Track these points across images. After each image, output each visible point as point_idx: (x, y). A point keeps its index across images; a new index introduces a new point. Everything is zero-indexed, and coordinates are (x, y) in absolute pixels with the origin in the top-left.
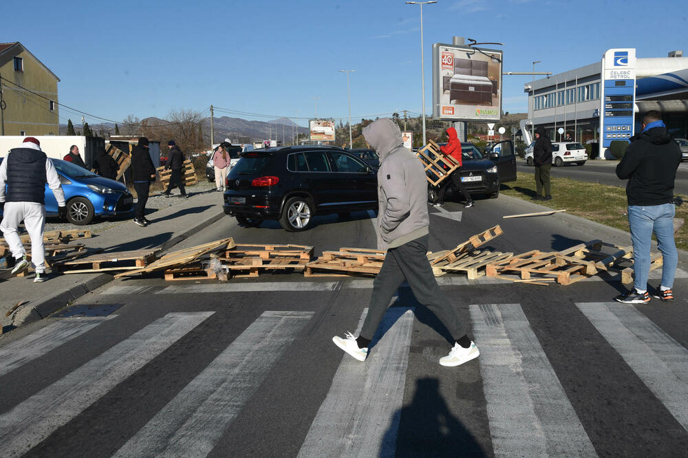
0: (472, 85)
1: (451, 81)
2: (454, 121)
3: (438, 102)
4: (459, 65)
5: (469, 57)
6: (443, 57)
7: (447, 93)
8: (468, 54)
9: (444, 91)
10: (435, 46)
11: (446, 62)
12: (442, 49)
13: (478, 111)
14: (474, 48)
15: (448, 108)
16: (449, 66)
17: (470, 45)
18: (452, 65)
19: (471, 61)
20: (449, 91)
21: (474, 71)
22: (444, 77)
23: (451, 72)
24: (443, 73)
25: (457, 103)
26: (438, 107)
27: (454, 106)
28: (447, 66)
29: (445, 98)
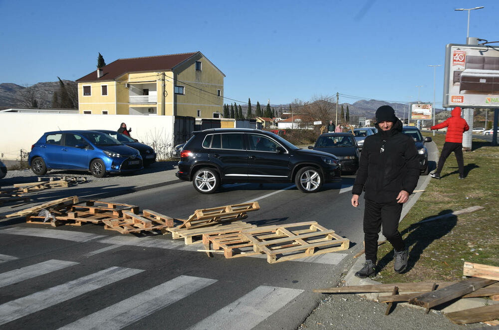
0: (483, 78)
1: (462, 74)
2: (464, 108)
3: (448, 93)
4: (471, 62)
5: (482, 54)
6: (455, 55)
7: (458, 85)
8: (481, 52)
9: (454, 82)
10: (448, 46)
11: (457, 59)
12: (454, 49)
13: (489, 100)
14: (487, 47)
15: (457, 97)
16: (461, 63)
17: (483, 44)
18: (463, 61)
19: (484, 57)
20: (459, 83)
21: (486, 66)
22: (454, 72)
23: (462, 68)
24: (454, 68)
25: (466, 93)
26: (448, 96)
27: (463, 95)
28: (458, 62)
29: (455, 89)
